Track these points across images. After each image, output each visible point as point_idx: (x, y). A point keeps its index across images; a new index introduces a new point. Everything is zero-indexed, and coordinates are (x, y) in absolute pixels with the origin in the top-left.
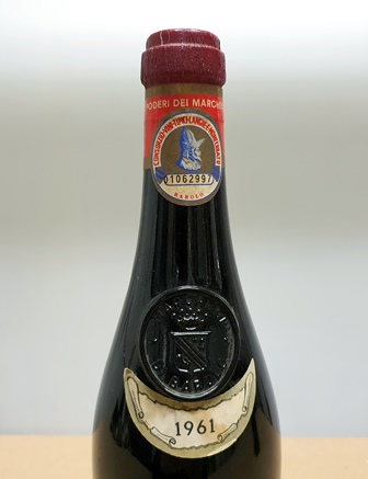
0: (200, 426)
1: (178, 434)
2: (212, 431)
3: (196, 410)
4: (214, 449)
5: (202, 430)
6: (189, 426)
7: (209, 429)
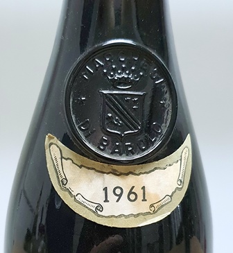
0: (131, 192)
1: (106, 201)
2: (144, 200)
3: (127, 174)
4: (146, 219)
5: (133, 197)
6: (118, 191)
7: (140, 197)
